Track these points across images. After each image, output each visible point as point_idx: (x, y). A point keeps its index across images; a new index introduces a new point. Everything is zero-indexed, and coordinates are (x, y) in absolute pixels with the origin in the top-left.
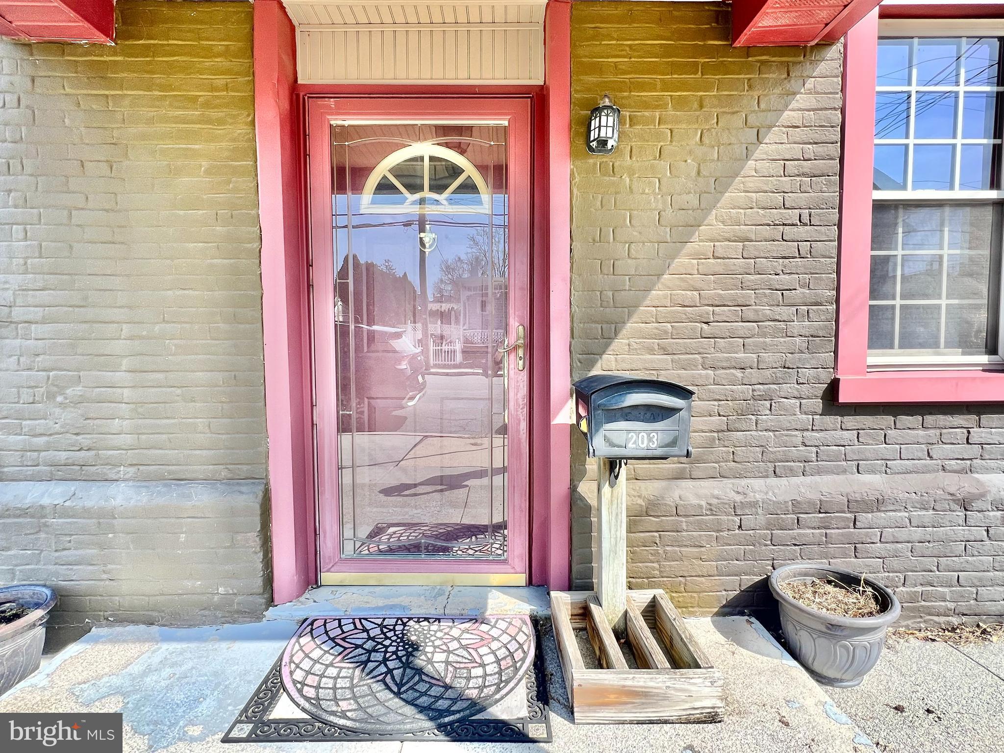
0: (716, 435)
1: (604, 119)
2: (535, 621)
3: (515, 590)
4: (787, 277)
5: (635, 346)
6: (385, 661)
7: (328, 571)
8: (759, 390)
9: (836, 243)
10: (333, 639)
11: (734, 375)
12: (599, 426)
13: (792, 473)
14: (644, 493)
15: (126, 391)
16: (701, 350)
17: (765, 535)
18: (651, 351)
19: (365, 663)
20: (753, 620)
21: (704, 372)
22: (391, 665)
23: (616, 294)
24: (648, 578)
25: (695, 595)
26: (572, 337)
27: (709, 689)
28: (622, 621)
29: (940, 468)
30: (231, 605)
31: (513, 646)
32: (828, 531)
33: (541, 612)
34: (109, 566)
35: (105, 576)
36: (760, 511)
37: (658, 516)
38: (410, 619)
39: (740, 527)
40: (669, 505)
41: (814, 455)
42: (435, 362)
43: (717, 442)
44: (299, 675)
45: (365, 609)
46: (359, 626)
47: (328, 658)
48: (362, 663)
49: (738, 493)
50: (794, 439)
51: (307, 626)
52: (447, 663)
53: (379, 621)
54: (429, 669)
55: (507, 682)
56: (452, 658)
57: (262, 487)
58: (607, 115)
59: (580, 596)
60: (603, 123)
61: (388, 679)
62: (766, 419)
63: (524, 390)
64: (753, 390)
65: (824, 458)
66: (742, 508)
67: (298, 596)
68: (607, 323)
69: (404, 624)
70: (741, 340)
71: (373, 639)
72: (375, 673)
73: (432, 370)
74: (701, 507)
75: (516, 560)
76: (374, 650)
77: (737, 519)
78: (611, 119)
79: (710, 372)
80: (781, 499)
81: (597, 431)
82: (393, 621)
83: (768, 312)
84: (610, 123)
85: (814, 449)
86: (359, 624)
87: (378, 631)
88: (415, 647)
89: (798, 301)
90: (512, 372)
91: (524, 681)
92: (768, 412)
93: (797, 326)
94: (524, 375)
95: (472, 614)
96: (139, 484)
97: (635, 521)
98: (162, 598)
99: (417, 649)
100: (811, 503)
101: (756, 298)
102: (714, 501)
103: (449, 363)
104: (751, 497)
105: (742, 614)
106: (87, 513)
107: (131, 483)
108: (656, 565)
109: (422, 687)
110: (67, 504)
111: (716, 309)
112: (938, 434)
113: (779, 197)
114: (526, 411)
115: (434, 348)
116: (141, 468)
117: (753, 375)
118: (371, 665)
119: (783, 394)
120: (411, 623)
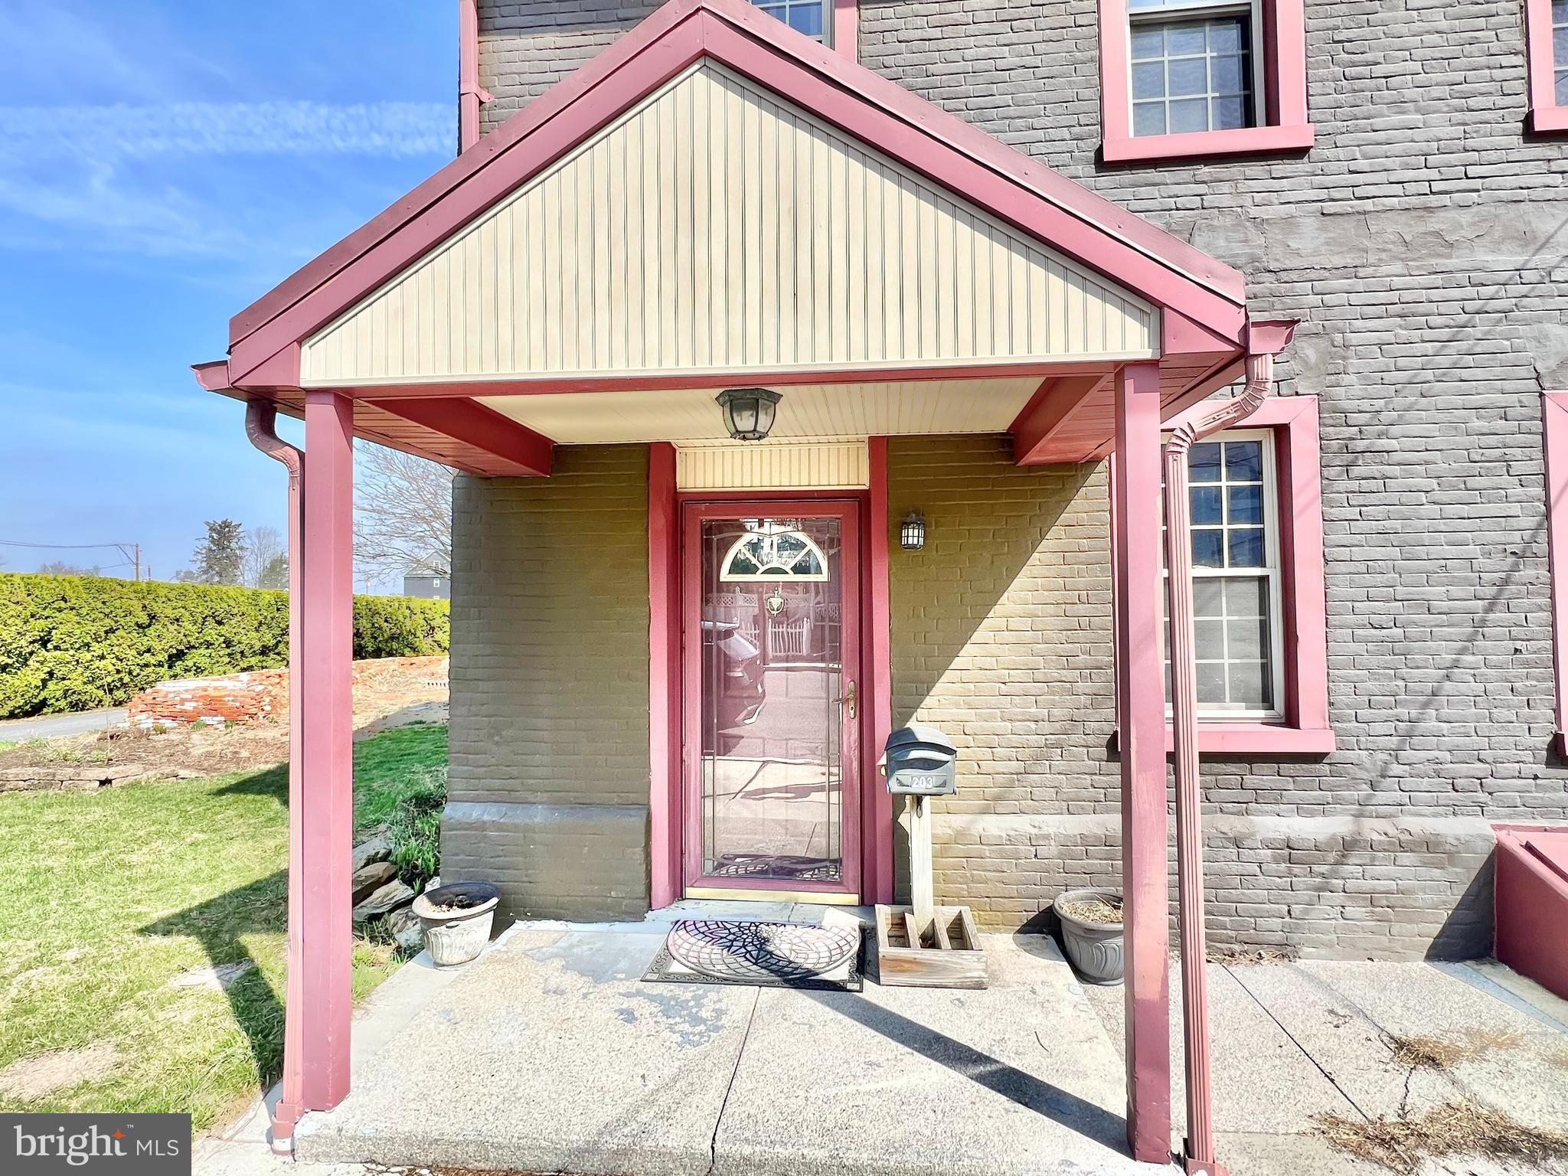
0: (1015, 776)
1: (911, 531)
2: (863, 930)
3: (849, 908)
4: (1070, 645)
5: (944, 702)
6: (744, 946)
7: (691, 886)
8: (1051, 739)
9: (1112, 618)
10: (703, 933)
11: (1028, 726)
12: (893, 772)
13: (1083, 811)
14: (954, 825)
15: (546, 732)
16: (999, 706)
17: (1059, 864)
18: (958, 706)
19: (730, 947)
20: (1050, 937)
21: (1003, 724)
22: (749, 949)
23: (927, 659)
24: (957, 897)
25: (999, 914)
26: (892, 694)
27: (975, 964)
28: (931, 928)
29: (1218, 809)
30: (620, 906)
31: (842, 943)
32: (1114, 862)
33: (868, 923)
34: (530, 872)
35: (525, 879)
36: (1052, 843)
37: (965, 845)
38: (761, 923)
39: (1036, 856)
40: (975, 836)
41: (1102, 796)
42: (775, 654)
43: (1017, 782)
44: (683, 951)
45: (723, 916)
46: (721, 926)
47: (702, 943)
48: (727, 947)
49: (1034, 827)
50: (1084, 781)
51: (680, 925)
52: (791, 950)
53: (737, 924)
54: (777, 952)
55: (835, 962)
56: (794, 947)
57: (645, 812)
58: (914, 528)
59: (898, 909)
60: (911, 534)
61: (748, 956)
62: (1059, 765)
63: (855, 736)
64: (1046, 740)
65: (1112, 799)
66: (1036, 840)
67: (670, 904)
68: (921, 682)
69: (757, 926)
70: (1033, 698)
71: (734, 934)
72: (738, 952)
73: (772, 665)
74: (1001, 837)
75: (850, 882)
76: (735, 940)
77: (1033, 849)
78: (916, 531)
79: (1008, 724)
80: (1070, 832)
81: (892, 775)
82: (748, 924)
83: (1055, 674)
84: (916, 534)
85: (1102, 791)
86: (721, 925)
87: (737, 929)
88: (766, 940)
89: (1082, 665)
90: (845, 720)
91: (848, 962)
92: (1060, 758)
93: (1081, 686)
94: (855, 723)
95: (813, 922)
96: (553, 807)
97: (945, 848)
98: (568, 898)
99: (768, 941)
100: (1097, 837)
101: (1045, 663)
102: (1013, 833)
103: (796, 654)
104: (1045, 831)
105: (1041, 932)
106: (516, 828)
107: (545, 806)
108: (965, 886)
109: (772, 961)
110: (502, 820)
111: (1011, 672)
112: (1214, 780)
113: (1061, 581)
114: (857, 752)
115: (774, 630)
116: (554, 794)
117: (1046, 727)
118: (733, 949)
119: (1071, 743)
120: (762, 925)
